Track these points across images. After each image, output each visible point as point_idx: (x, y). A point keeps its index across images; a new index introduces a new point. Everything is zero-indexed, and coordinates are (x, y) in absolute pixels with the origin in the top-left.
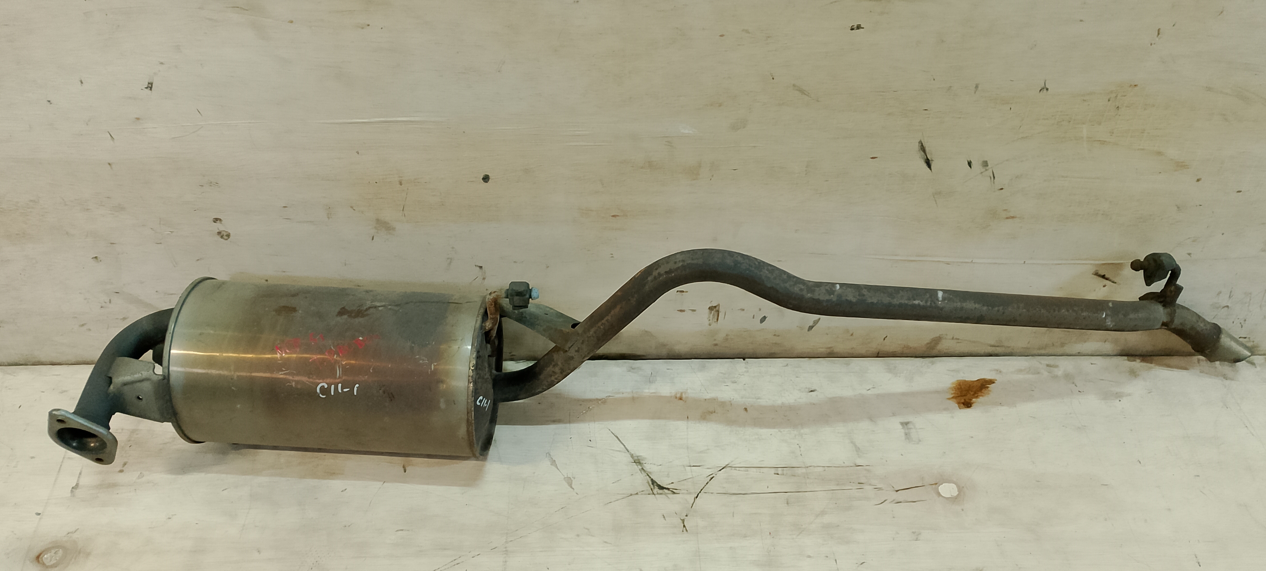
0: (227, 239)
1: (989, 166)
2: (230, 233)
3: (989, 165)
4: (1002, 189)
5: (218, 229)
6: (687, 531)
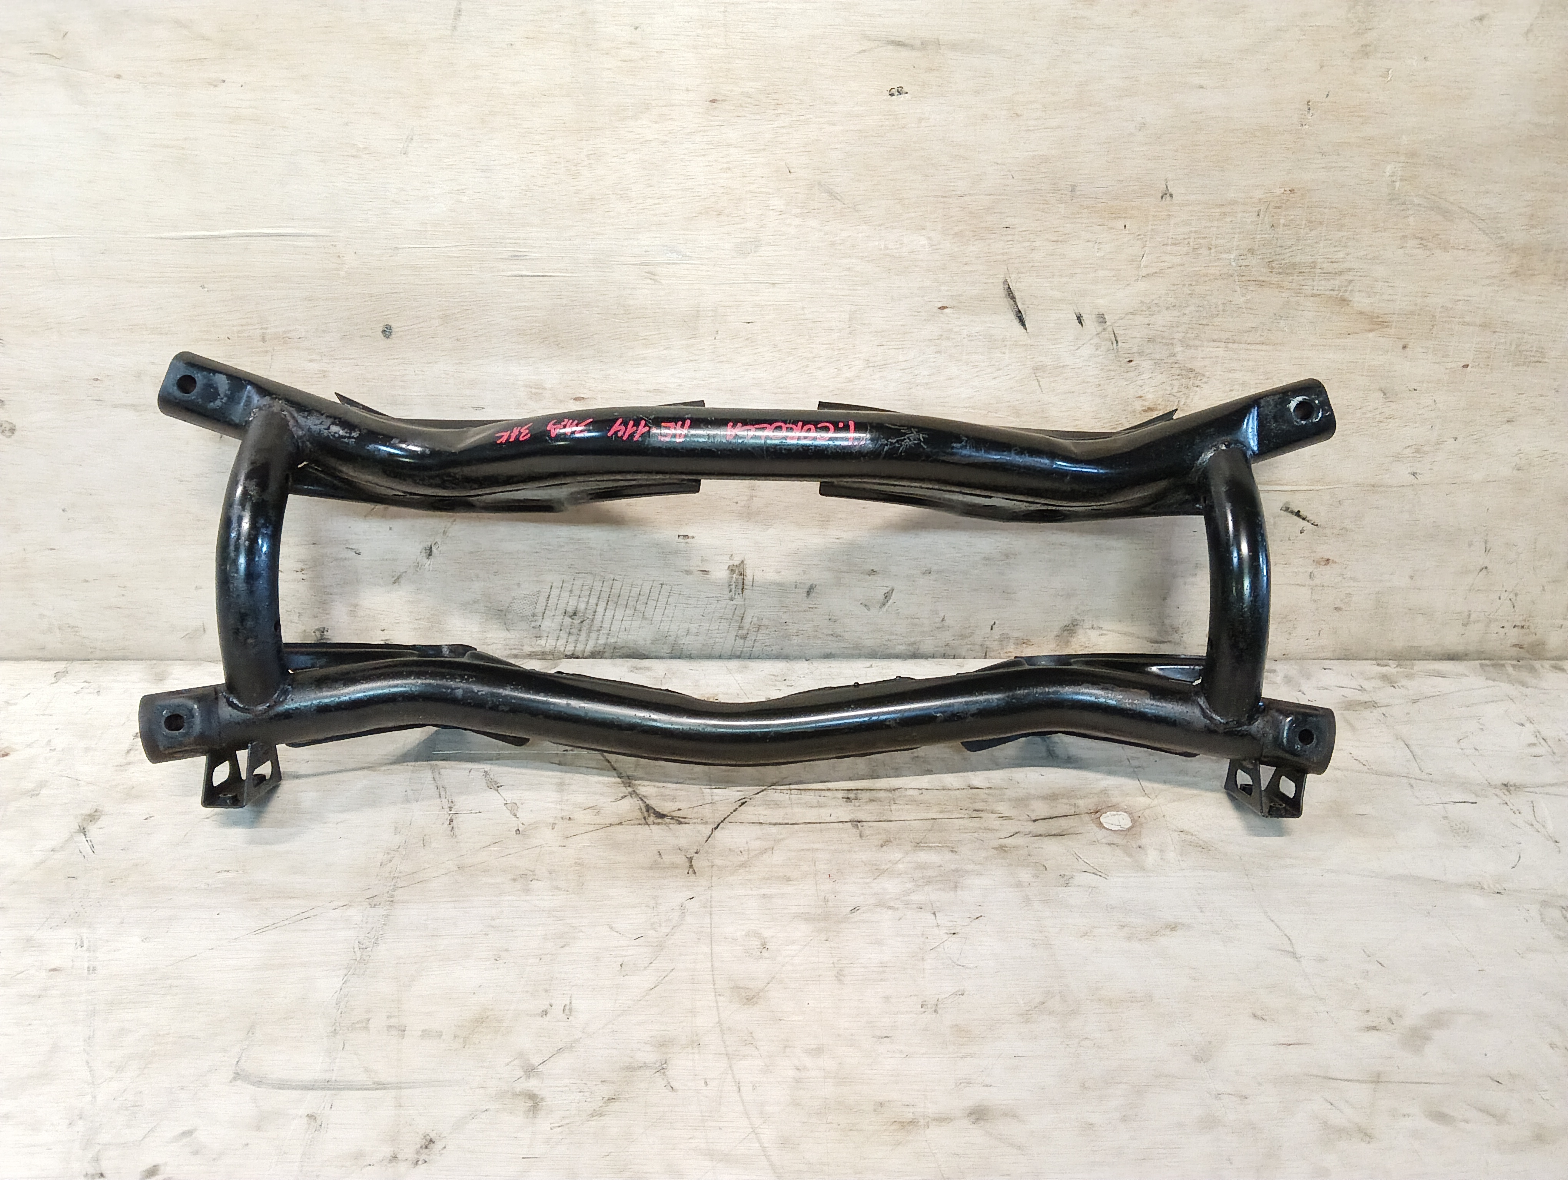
1: (1108, 323)
4: (1130, 361)
6: (695, 873)
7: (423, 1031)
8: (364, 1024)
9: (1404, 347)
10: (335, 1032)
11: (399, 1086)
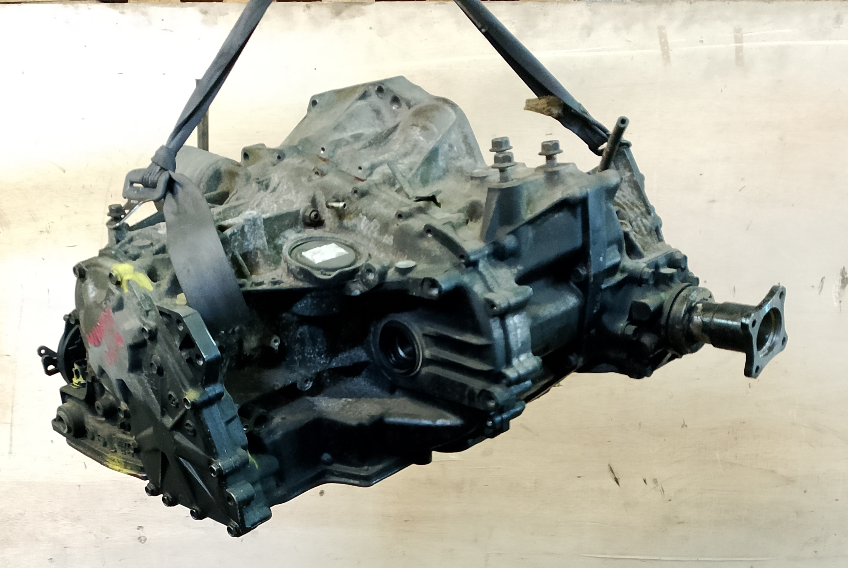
2: (146, 538)
3: (658, 482)
4: (670, 500)
5: (139, 534)
9: (805, 492)
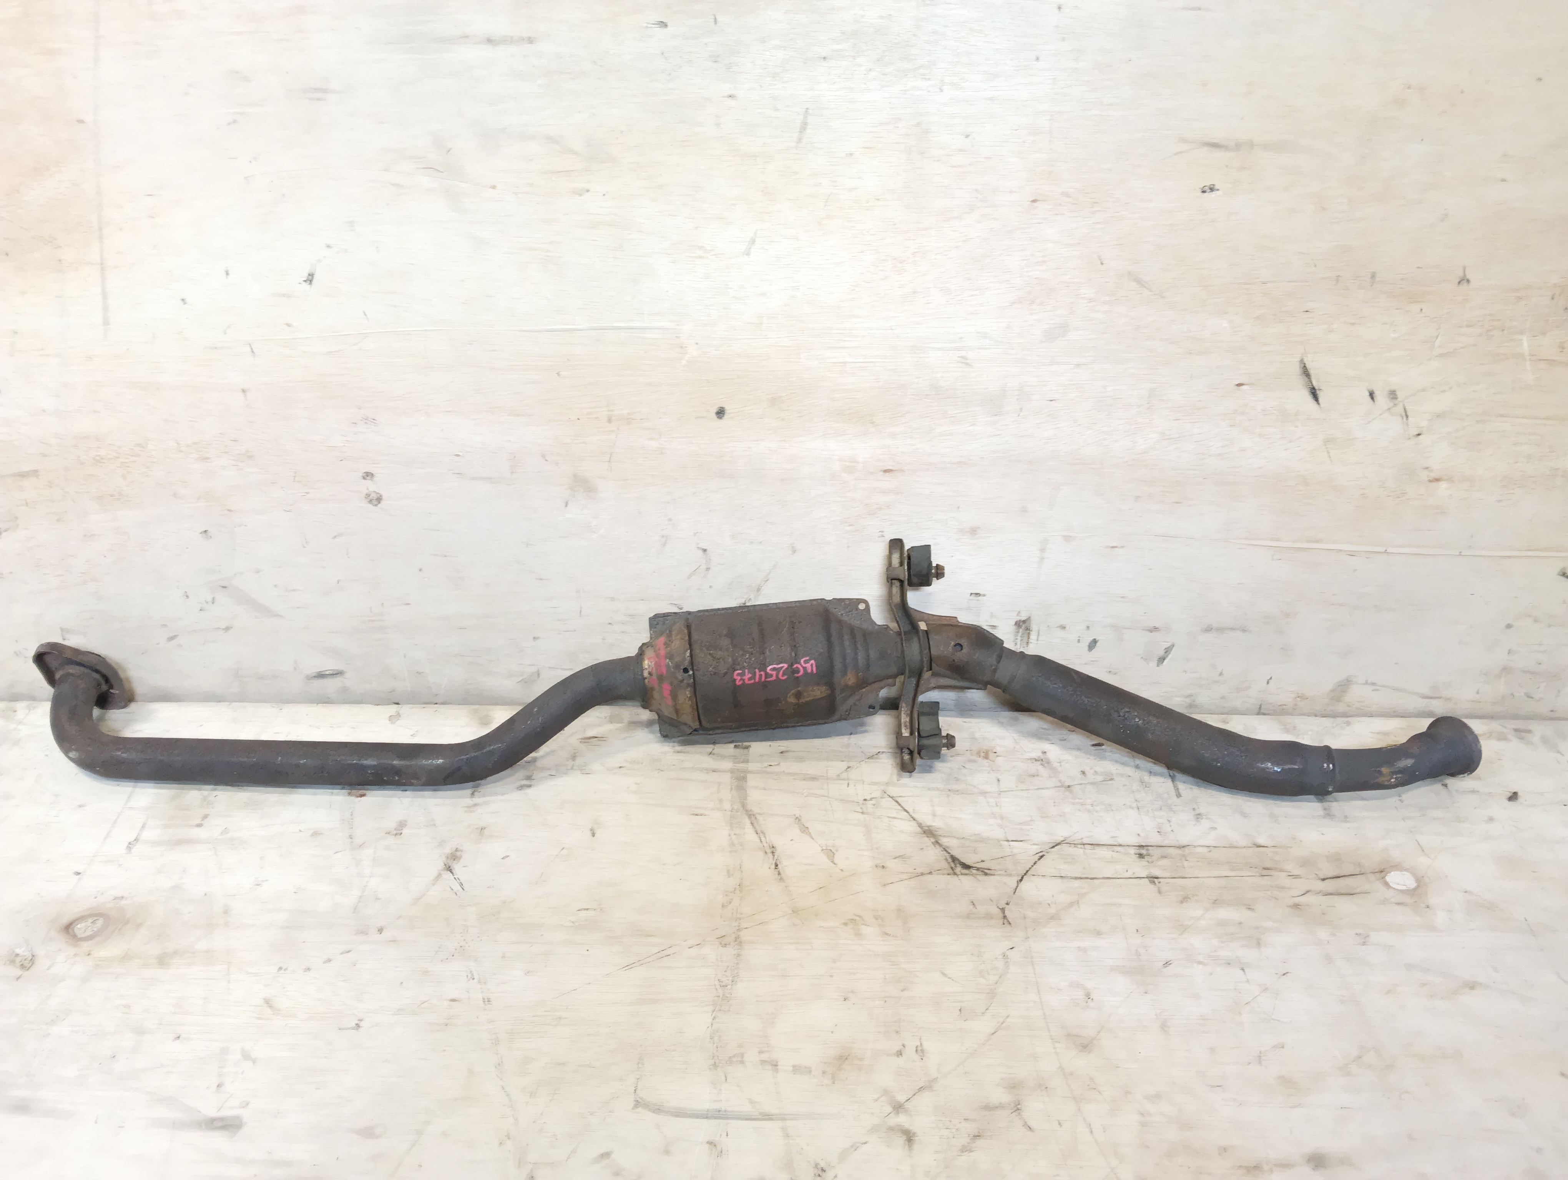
0: (376, 505)
1: (1399, 400)
2: (381, 496)
3: (1399, 396)
4: (1419, 435)
5: (368, 489)
6: (1010, 924)
7: (794, 1066)
8: (740, 1059)
10: (715, 1066)
11: (782, 1118)
